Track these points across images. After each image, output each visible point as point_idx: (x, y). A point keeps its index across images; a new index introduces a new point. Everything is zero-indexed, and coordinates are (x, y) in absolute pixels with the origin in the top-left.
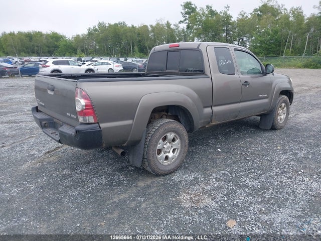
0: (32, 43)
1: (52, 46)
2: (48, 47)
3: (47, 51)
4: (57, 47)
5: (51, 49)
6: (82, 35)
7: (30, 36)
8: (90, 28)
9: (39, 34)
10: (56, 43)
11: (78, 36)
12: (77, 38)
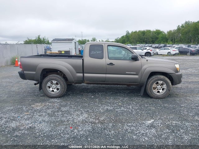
0: (144, 37)
1: (155, 38)
2: (152, 38)
3: (151, 41)
4: (157, 38)
5: (154, 40)
6: (173, 30)
7: (143, 33)
8: (179, 26)
9: (149, 31)
10: (157, 36)
11: (171, 31)
12: (170, 32)
